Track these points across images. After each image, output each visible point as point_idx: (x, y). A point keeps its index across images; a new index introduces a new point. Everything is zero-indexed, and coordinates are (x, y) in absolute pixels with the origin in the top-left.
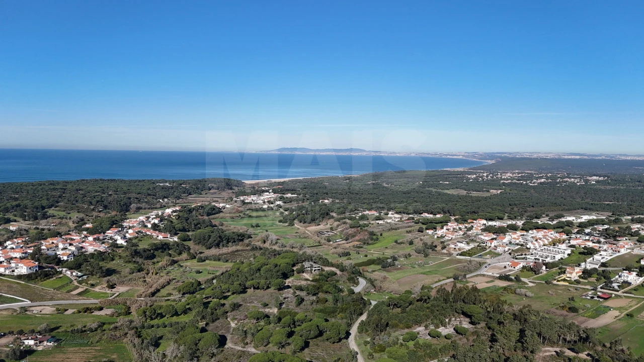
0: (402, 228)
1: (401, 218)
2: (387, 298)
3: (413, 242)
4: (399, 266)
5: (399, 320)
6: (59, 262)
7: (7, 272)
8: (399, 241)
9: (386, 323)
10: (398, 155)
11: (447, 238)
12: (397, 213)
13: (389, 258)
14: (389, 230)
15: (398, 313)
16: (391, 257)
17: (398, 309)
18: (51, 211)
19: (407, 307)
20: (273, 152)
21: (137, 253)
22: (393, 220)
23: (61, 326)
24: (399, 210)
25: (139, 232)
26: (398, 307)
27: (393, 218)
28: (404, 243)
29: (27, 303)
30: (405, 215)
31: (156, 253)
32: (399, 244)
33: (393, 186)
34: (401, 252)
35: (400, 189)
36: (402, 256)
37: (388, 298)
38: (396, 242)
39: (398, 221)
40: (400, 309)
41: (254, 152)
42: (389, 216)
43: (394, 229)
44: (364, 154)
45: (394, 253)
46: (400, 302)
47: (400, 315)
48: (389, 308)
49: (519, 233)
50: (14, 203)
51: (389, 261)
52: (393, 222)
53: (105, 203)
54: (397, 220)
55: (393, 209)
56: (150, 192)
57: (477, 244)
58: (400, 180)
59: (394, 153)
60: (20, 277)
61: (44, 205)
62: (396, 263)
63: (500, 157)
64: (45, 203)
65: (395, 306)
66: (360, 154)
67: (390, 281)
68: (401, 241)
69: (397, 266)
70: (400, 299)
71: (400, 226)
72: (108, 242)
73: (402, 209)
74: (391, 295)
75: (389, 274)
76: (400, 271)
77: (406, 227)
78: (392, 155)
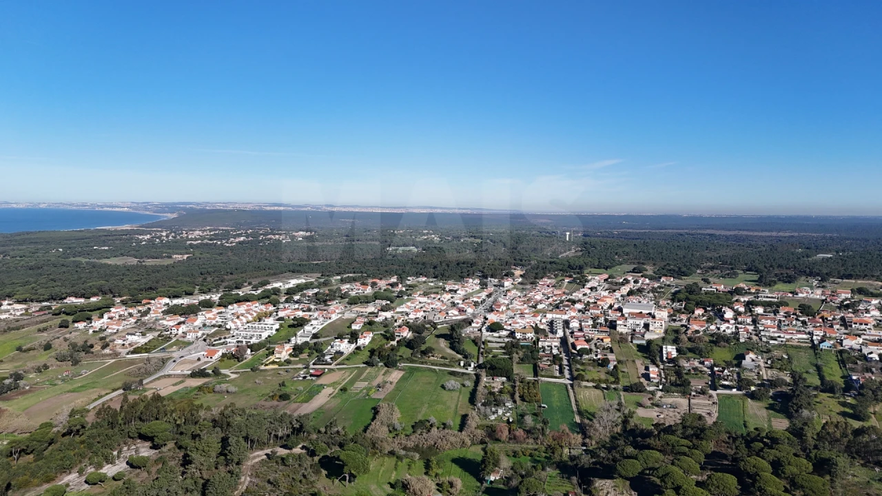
0: (28, 325)
1: (26, 310)
2: (5, 443)
3: (51, 345)
4: (27, 388)
5: (32, 473)
8: (24, 348)
9: (5, 485)
10: (15, 206)
11: (110, 331)
12: (19, 302)
13: (7, 378)
14: (5, 331)
15: (29, 463)
16: (11, 375)
17: (28, 456)
19: (45, 450)
22: (11, 314)
24: (23, 297)
26: (29, 454)
27: (12, 311)
28: (34, 349)
30: (35, 304)
32: (25, 351)
33: (9, 258)
34: (30, 365)
35: (22, 263)
36: (32, 370)
37: (8, 444)
38: (19, 349)
39: (21, 315)
40: (31, 456)
42: (2, 308)
43: (13, 329)
45: (16, 367)
46: (30, 445)
47: (34, 464)
48: (11, 458)
49: (215, 311)
51: (7, 382)
52: (12, 317)
54: (18, 313)
55: (9, 297)
57: (156, 334)
58: (20, 247)
59: (6, 203)
62: (21, 383)
63: (184, 209)
65: (22, 453)
67: (11, 415)
68: (28, 346)
69: (24, 388)
70: (31, 439)
71: (26, 322)
73: (28, 295)
74: (15, 436)
75: (9, 403)
76: (30, 395)
77: (37, 323)
78: (3, 206)
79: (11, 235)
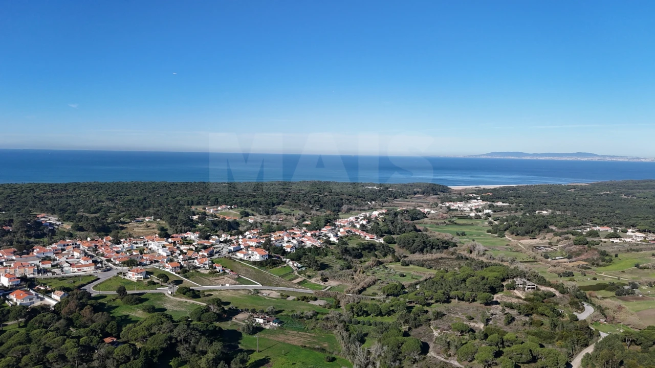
0: (645, 249)
1: (645, 238)
2: (621, 331)
4: (641, 296)
5: (639, 360)
6: (284, 253)
7: (245, 258)
8: (641, 265)
9: (620, 361)
10: (643, 160)
12: (640, 231)
13: (627, 285)
14: (628, 251)
15: (637, 351)
16: (630, 284)
17: (637, 346)
18: (279, 208)
19: (650, 347)
20: (483, 157)
21: (346, 251)
22: (633, 239)
23: (284, 310)
24: (643, 228)
25: (349, 231)
26: (638, 345)
27: (634, 237)
28: (648, 268)
29: (259, 286)
30: (652, 234)
31: (363, 252)
32: (641, 268)
33: (635, 198)
34: (644, 279)
35: (645, 203)
36: (645, 284)
37: (623, 332)
38: (637, 266)
39: (641, 241)
40: (639, 347)
41: (462, 157)
42: (628, 234)
43: (634, 250)
44: (596, 159)
45: (633, 279)
46: (640, 339)
47: (640, 354)
48: (625, 343)
50: (253, 200)
51: (626, 287)
52: (634, 241)
53: (322, 203)
54: (639, 240)
55: (633, 226)
56: (359, 194)
58: (644, 191)
59: (638, 158)
60: (255, 263)
61: (274, 202)
62: (637, 291)
64: (275, 200)
65: (633, 343)
66: (590, 159)
67: (627, 312)
68: (644, 265)
69: (638, 295)
70: (641, 334)
71: (644, 247)
72: (323, 239)
73: (647, 227)
74: (629, 328)
75: (627, 303)
76: (642, 301)
77: (652, 249)
78: (635, 160)
79: (639, 182)
